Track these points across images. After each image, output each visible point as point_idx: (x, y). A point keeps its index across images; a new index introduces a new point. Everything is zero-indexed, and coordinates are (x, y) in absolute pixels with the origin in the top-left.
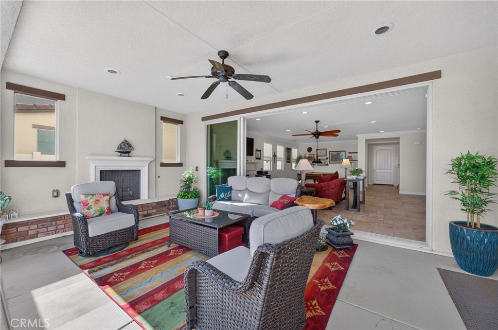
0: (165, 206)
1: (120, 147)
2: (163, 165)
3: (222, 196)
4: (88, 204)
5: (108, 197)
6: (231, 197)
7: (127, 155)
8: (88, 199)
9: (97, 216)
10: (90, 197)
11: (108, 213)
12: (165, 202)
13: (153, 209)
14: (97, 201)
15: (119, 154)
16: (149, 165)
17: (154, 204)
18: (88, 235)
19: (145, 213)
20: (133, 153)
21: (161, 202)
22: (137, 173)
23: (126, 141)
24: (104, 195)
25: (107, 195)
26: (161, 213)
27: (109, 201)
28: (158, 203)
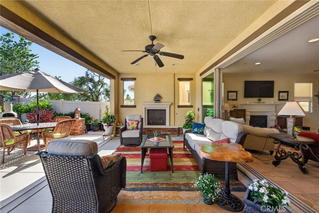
0: (176, 131)
1: (155, 98)
2: (179, 107)
3: (196, 130)
4: (129, 124)
5: (137, 122)
6: (203, 131)
7: (158, 102)
8: (129, 122)
9: (131, 130)
10: (130, 121)
11: (136, 129)
12: (176, 129)
13: (168, 132)
14: (132, 123)
15: (155, 101)
16: (170, 107)
17: (169, 129)
18: (122, 137)
19: (164, 133)
20: (162, 100)
21: (174, 129)
22: (164, 111)
23: (158, 94)
24: (136, 121)
25: (137, 121)
26: (173, 135)
27: (138, 124)
28: (172, 129)
